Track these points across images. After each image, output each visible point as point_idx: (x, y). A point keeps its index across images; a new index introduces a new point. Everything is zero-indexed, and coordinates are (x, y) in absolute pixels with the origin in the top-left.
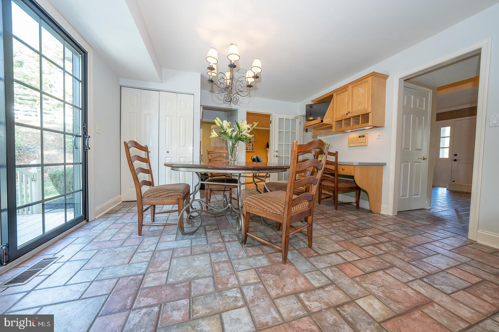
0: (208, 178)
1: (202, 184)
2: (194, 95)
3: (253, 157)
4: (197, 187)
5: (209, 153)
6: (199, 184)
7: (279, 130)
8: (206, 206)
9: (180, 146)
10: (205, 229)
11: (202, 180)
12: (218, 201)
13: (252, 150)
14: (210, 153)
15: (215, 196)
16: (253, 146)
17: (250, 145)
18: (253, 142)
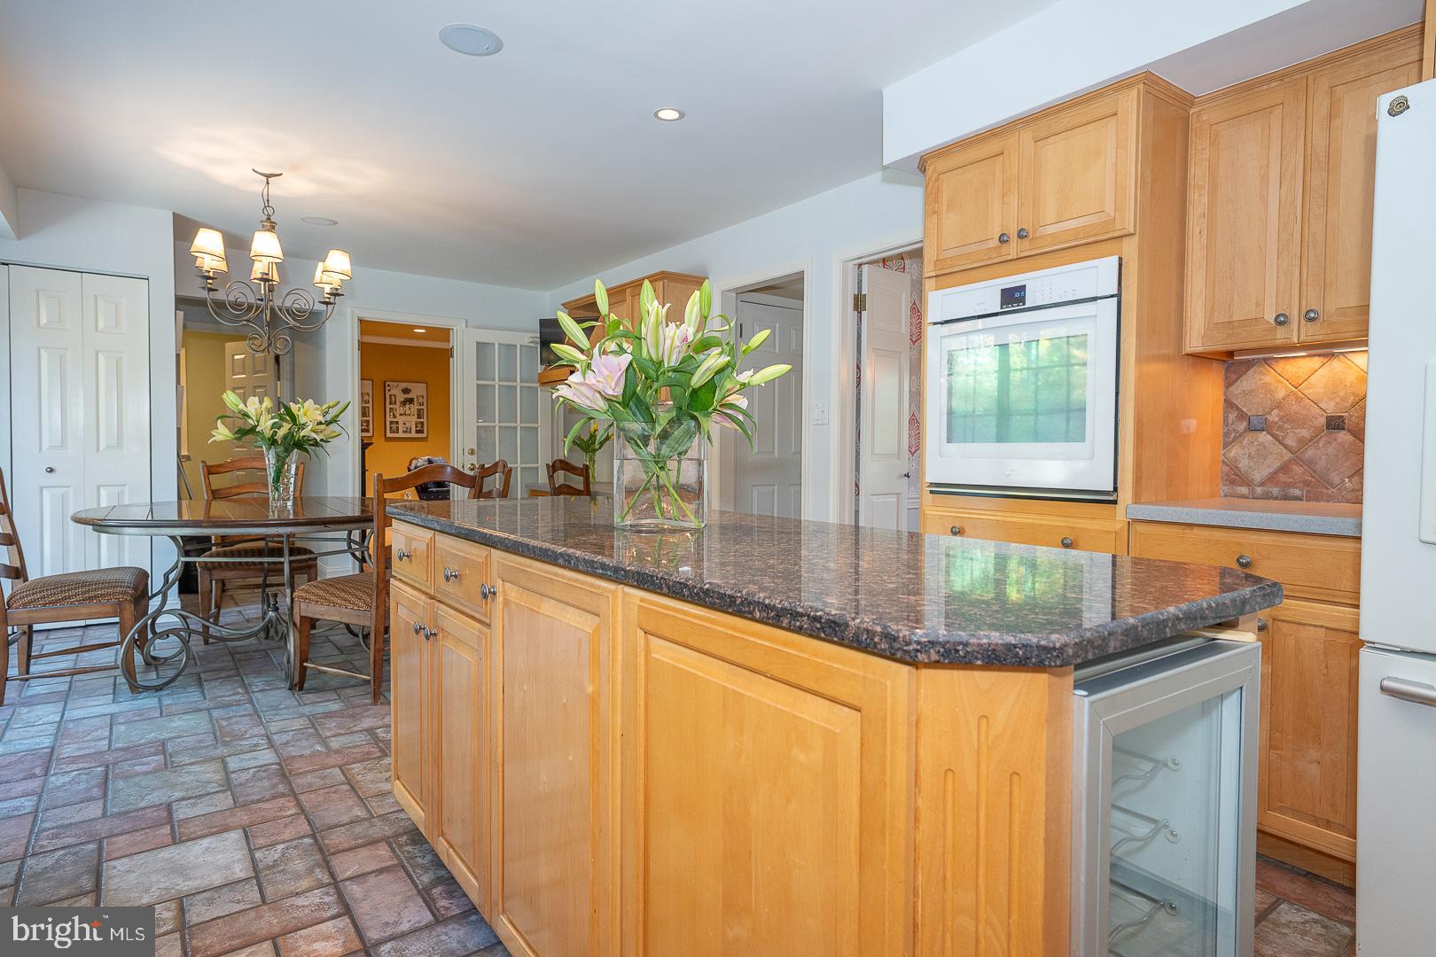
0: (211, 549)
1: (187, 564)
2: (148, 279)
3: (414, 462)
4: (171, 577)
5: (210, 471)
6: (180, 564)
7: (480, 382)
8: (203, 625)
9: (98, 450)
10: (200, 678)
11: (187, 554)
12: (248, 621)
13: (417, 432)
14: (213, 470)
15: (238, 609)
16: (419, 417)
17: (408, 412)
18: (421, 400)
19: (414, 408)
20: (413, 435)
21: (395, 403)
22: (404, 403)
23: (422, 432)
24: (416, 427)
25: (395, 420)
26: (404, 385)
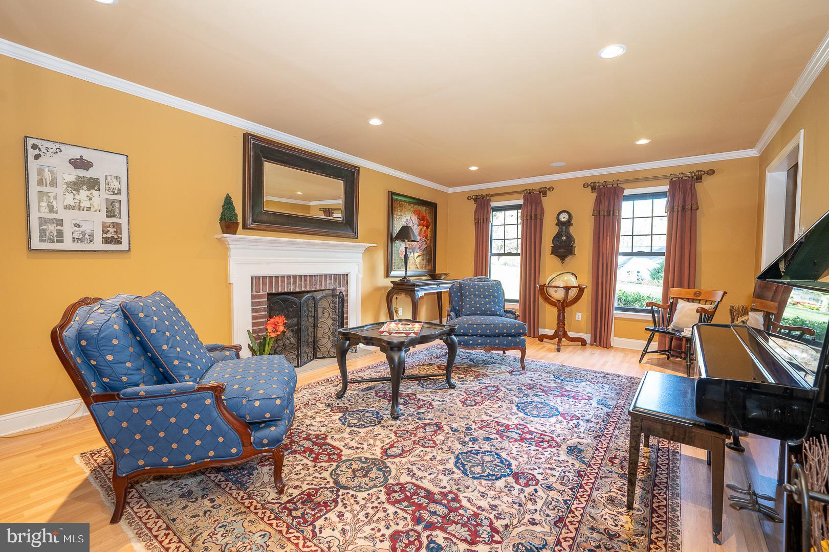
16: (110, 213)
17: (85, 204)
18: (115, 184)
19: (99, 199)
20: (98, 245)
21: (53, 183)
22: (76, 186)
23: (118, 241)
24: (105, 232)
25: (53, 216)
26: (76, 153)
